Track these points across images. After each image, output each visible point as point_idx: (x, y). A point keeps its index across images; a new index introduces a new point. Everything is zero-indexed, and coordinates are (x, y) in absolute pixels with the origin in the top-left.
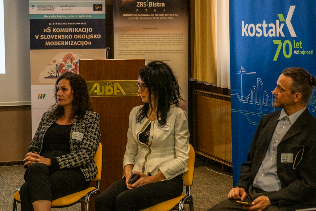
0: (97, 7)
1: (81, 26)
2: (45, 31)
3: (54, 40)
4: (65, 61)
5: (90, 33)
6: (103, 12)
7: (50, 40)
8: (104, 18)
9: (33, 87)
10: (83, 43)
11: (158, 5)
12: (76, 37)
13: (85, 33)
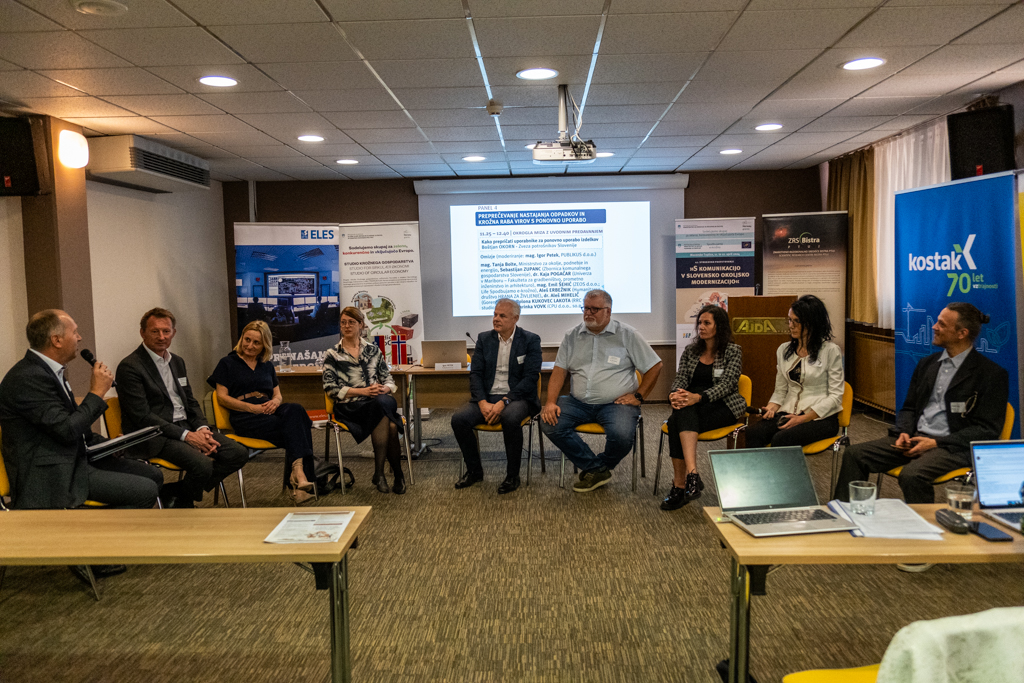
0: (745, 245)
1: (729, 265)
2: (692, 269)
3: (700, 279)
4: (711, 300)
5: (737, 271)
6: (753, 249)
7: (697, 279)
8: (753, 255)
9: (678, 326)
10: (730, 282)
11: (812, 240)
12: (723, 275)
13: (733, 272)
